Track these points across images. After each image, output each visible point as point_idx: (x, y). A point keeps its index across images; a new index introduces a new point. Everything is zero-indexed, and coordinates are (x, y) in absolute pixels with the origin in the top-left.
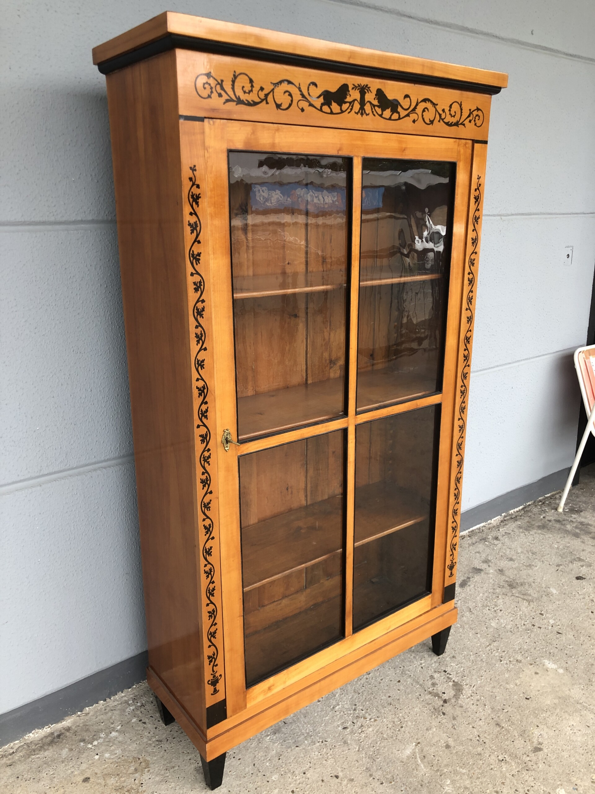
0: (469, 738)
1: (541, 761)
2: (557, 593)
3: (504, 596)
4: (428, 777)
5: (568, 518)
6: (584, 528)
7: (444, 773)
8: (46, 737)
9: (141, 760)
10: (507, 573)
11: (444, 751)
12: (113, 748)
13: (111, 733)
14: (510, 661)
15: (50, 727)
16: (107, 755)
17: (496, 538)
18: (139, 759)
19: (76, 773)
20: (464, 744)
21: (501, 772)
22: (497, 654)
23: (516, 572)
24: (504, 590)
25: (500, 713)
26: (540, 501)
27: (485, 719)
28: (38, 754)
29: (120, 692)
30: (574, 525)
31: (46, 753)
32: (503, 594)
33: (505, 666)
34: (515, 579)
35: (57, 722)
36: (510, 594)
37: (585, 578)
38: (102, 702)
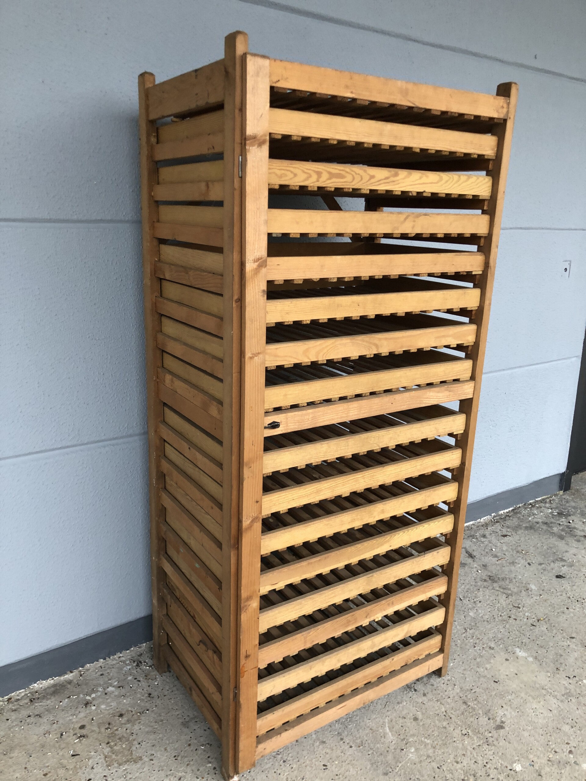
0: (436, 712)
1: (501, 738)
2: (536, 589)
3: (484, 589)
4: (395, 744)
5: (555, 521)
6: (570, 531)
7: (410, 742)
8: (48, 688)
9: (134, 713)
10: (490, 568)
11: (411, 722)
12: (109, 700)
13: (108, 688)
14: (483, 648)
15: (53, 679)
16: (103, 707)
17: (484, 536)
18: (132, 711)
19: (74, 720)
20: (431, 718)
21: (463, 744)
22: (471, 641)
23: (498, 568)
24: (485, 583)
25: (468, 692)
26: (531, 504)
27: (454, 697)
28: (41, 702)
29: (119, 653)
30: (561, 528)
31: (49, 702)
32: (484, 587)
33: (478, 651)
34: (498, 575)
35: (60, 675)
36: (491, 588)
37: (564, 577)
38: (102, 660)
